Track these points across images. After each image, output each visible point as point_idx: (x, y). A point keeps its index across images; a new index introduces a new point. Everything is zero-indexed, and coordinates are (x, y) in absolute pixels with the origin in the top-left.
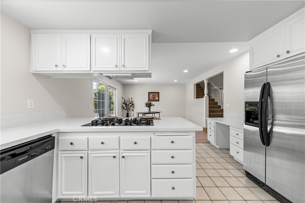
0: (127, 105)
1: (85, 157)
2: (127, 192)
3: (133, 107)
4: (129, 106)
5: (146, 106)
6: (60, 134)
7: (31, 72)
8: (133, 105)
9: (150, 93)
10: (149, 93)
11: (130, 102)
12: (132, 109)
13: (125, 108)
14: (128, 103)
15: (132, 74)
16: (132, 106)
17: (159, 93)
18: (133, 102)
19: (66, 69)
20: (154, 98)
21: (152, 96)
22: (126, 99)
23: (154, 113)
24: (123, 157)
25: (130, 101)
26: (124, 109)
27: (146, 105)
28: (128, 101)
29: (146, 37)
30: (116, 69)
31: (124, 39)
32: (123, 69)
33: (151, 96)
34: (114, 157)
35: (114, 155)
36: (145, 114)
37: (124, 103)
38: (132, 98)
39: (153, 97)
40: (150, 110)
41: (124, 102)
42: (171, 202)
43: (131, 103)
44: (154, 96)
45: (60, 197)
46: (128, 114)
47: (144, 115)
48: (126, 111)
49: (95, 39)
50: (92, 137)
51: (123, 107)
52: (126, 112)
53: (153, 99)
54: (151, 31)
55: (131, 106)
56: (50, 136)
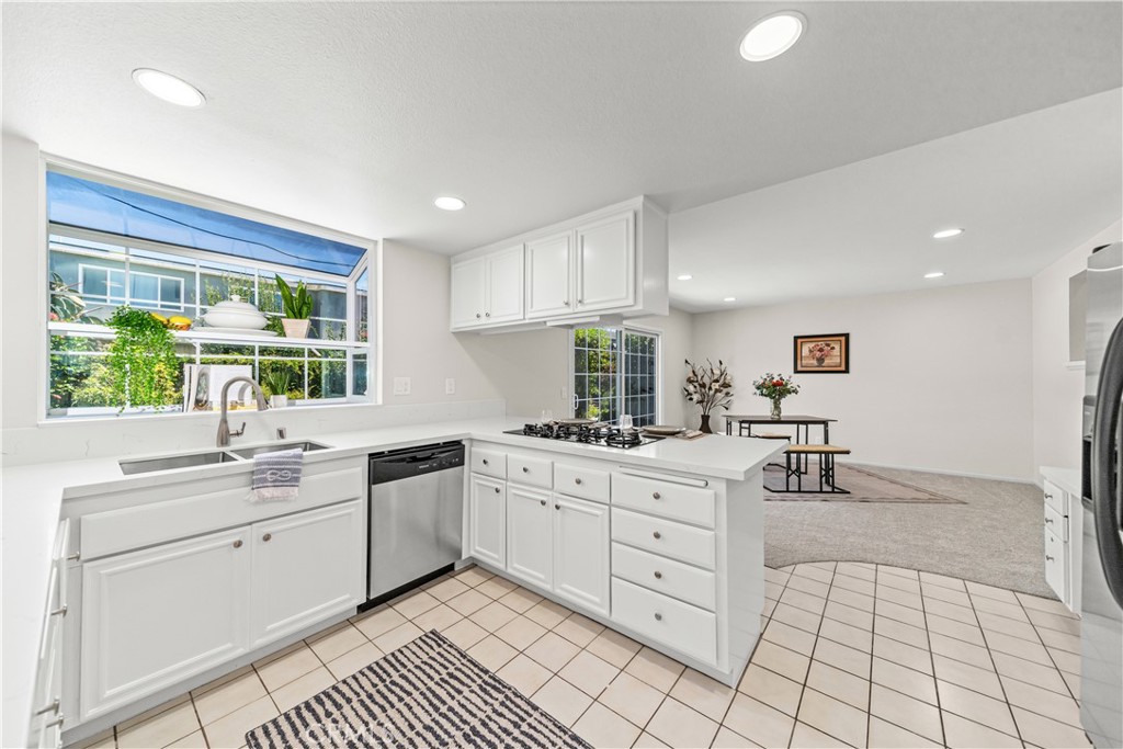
0: (703, 386)
1: (503, 491)
2: (565, 586)
3: (727, 394)
4: (712, 392)
5: (758, 392)
6: (474, 443)
7: (451, 330)
8: (726, 385)
9: (799, 341)
10: (796, 338)
11: (716, 378)
12: (724, 402)
13: (696, 397)
14: (707, 380)
15: (601, 316)
16: (721, 391)
17: (847, 336)
18: (728, 378)
19: (491, 320)
20: (820, 360)
21: (811, 351)
22: (701, 365)
23: (806, 423)
24: (557, 507)
25: (717, 372)
26: (691, 399)
27: (758, 388)
28: (709, 373)
29: (627, 221)
30: (567, 310)
31: (582, 237)
32: (580, 308)
33: (805, 349)
34: (543, 503)
35: (544, 499)
36: (751, 422)
37: (690, 381)
38: (721, 363)
39: (818, 354)
40: (777, 407)
41: (691, 375)
42: (664, 658)
43: (717, 381)
44: (821, 350)
45: (473, 554)
46: (705, 418)
47: (747, 425)
48: (699, 407)
49: (532, 251)
50: (514, 455)
51: (689, 394)
52: (700, 410)
53: (815, 362)
54: (641, 198)
55: (717, 391)
56: (458, 443)
